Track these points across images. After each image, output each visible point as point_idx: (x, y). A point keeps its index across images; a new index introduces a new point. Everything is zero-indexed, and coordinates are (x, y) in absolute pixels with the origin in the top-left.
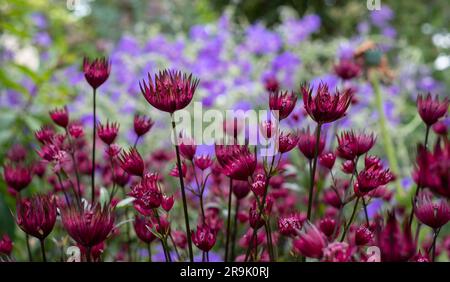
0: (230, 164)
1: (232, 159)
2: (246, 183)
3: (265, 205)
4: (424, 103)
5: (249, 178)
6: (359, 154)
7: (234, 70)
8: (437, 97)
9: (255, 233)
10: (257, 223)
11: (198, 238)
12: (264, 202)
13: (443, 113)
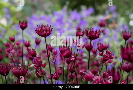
0: (64, 53)
1: (65, 52)
2: (69, 59)
3: (75, 66)
4: (124, 34)
5: (70, 57)
6: (104, 50)
7: (67, 25)
8: (128, 32)
9: (72, 74)
10: (72, 71)
11: (54, 76)
12: (74, 65)
13: (130, 37)
